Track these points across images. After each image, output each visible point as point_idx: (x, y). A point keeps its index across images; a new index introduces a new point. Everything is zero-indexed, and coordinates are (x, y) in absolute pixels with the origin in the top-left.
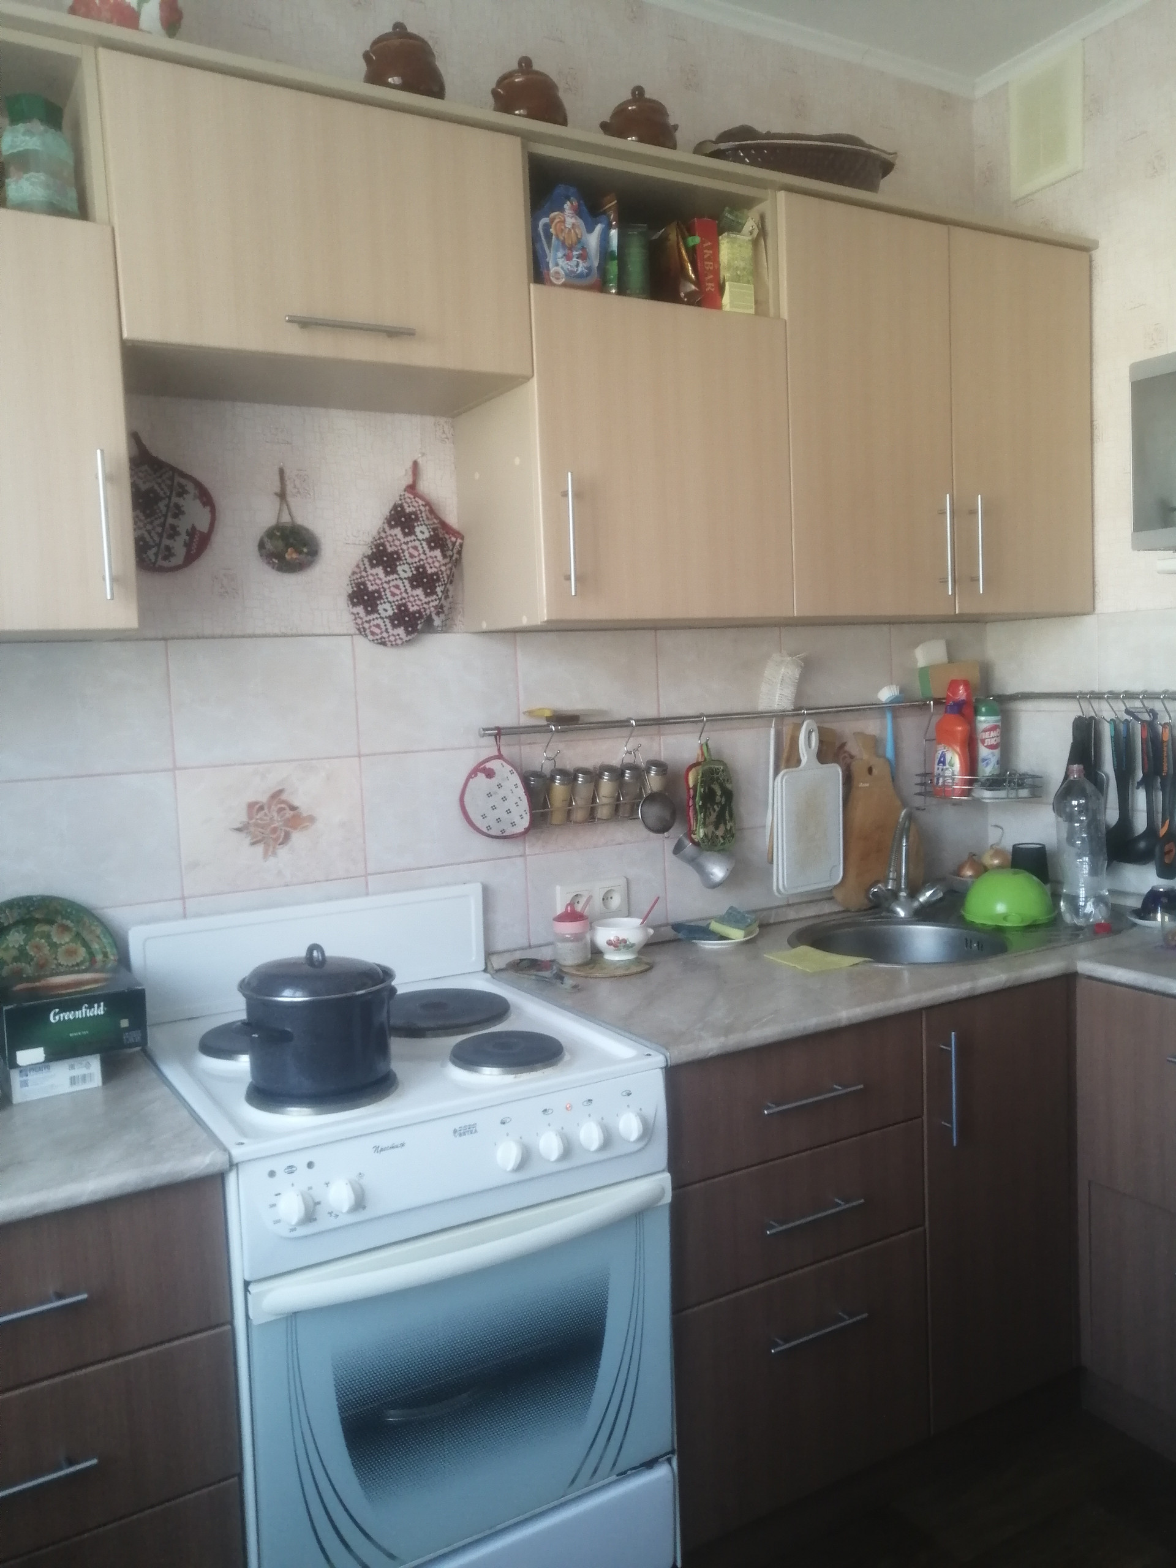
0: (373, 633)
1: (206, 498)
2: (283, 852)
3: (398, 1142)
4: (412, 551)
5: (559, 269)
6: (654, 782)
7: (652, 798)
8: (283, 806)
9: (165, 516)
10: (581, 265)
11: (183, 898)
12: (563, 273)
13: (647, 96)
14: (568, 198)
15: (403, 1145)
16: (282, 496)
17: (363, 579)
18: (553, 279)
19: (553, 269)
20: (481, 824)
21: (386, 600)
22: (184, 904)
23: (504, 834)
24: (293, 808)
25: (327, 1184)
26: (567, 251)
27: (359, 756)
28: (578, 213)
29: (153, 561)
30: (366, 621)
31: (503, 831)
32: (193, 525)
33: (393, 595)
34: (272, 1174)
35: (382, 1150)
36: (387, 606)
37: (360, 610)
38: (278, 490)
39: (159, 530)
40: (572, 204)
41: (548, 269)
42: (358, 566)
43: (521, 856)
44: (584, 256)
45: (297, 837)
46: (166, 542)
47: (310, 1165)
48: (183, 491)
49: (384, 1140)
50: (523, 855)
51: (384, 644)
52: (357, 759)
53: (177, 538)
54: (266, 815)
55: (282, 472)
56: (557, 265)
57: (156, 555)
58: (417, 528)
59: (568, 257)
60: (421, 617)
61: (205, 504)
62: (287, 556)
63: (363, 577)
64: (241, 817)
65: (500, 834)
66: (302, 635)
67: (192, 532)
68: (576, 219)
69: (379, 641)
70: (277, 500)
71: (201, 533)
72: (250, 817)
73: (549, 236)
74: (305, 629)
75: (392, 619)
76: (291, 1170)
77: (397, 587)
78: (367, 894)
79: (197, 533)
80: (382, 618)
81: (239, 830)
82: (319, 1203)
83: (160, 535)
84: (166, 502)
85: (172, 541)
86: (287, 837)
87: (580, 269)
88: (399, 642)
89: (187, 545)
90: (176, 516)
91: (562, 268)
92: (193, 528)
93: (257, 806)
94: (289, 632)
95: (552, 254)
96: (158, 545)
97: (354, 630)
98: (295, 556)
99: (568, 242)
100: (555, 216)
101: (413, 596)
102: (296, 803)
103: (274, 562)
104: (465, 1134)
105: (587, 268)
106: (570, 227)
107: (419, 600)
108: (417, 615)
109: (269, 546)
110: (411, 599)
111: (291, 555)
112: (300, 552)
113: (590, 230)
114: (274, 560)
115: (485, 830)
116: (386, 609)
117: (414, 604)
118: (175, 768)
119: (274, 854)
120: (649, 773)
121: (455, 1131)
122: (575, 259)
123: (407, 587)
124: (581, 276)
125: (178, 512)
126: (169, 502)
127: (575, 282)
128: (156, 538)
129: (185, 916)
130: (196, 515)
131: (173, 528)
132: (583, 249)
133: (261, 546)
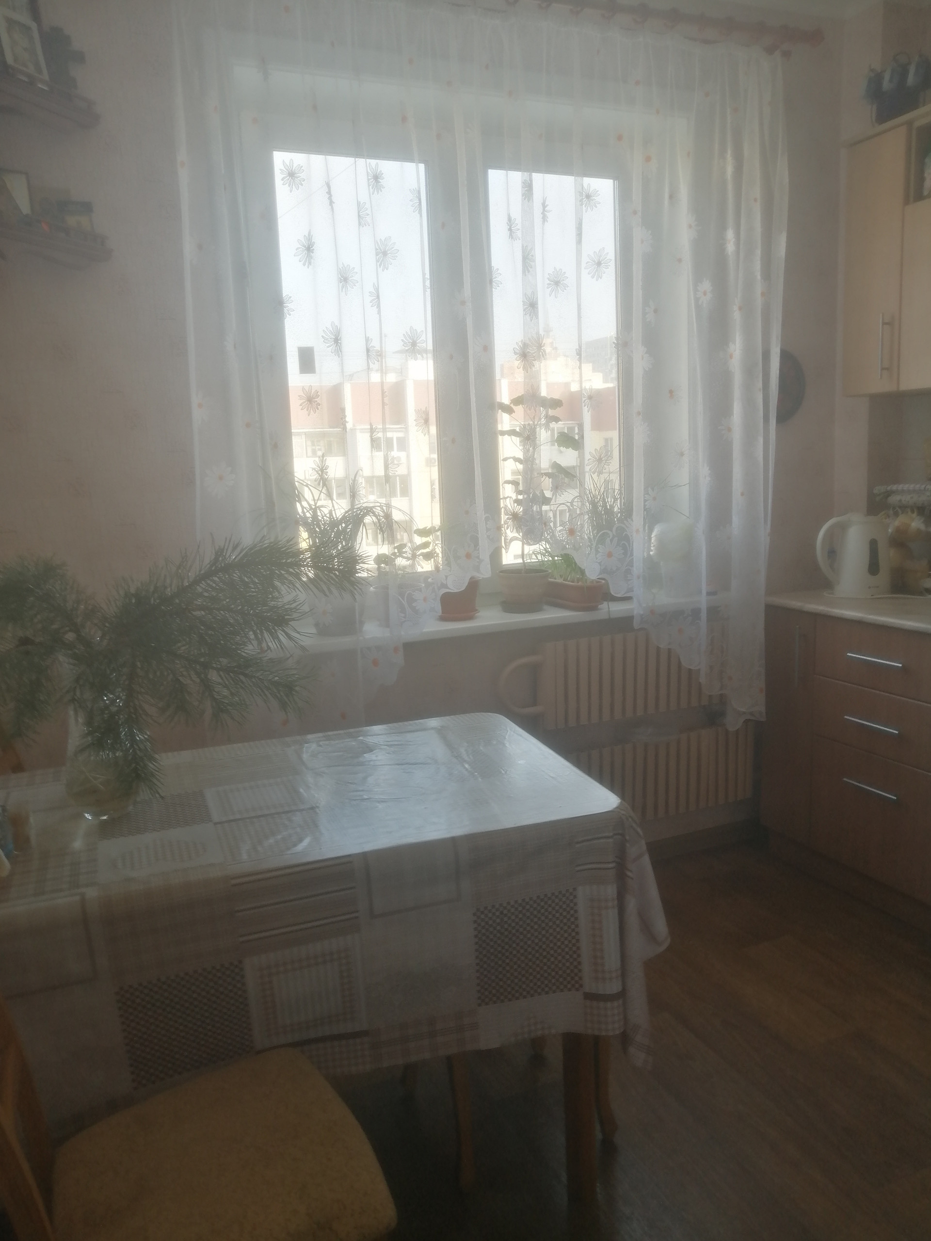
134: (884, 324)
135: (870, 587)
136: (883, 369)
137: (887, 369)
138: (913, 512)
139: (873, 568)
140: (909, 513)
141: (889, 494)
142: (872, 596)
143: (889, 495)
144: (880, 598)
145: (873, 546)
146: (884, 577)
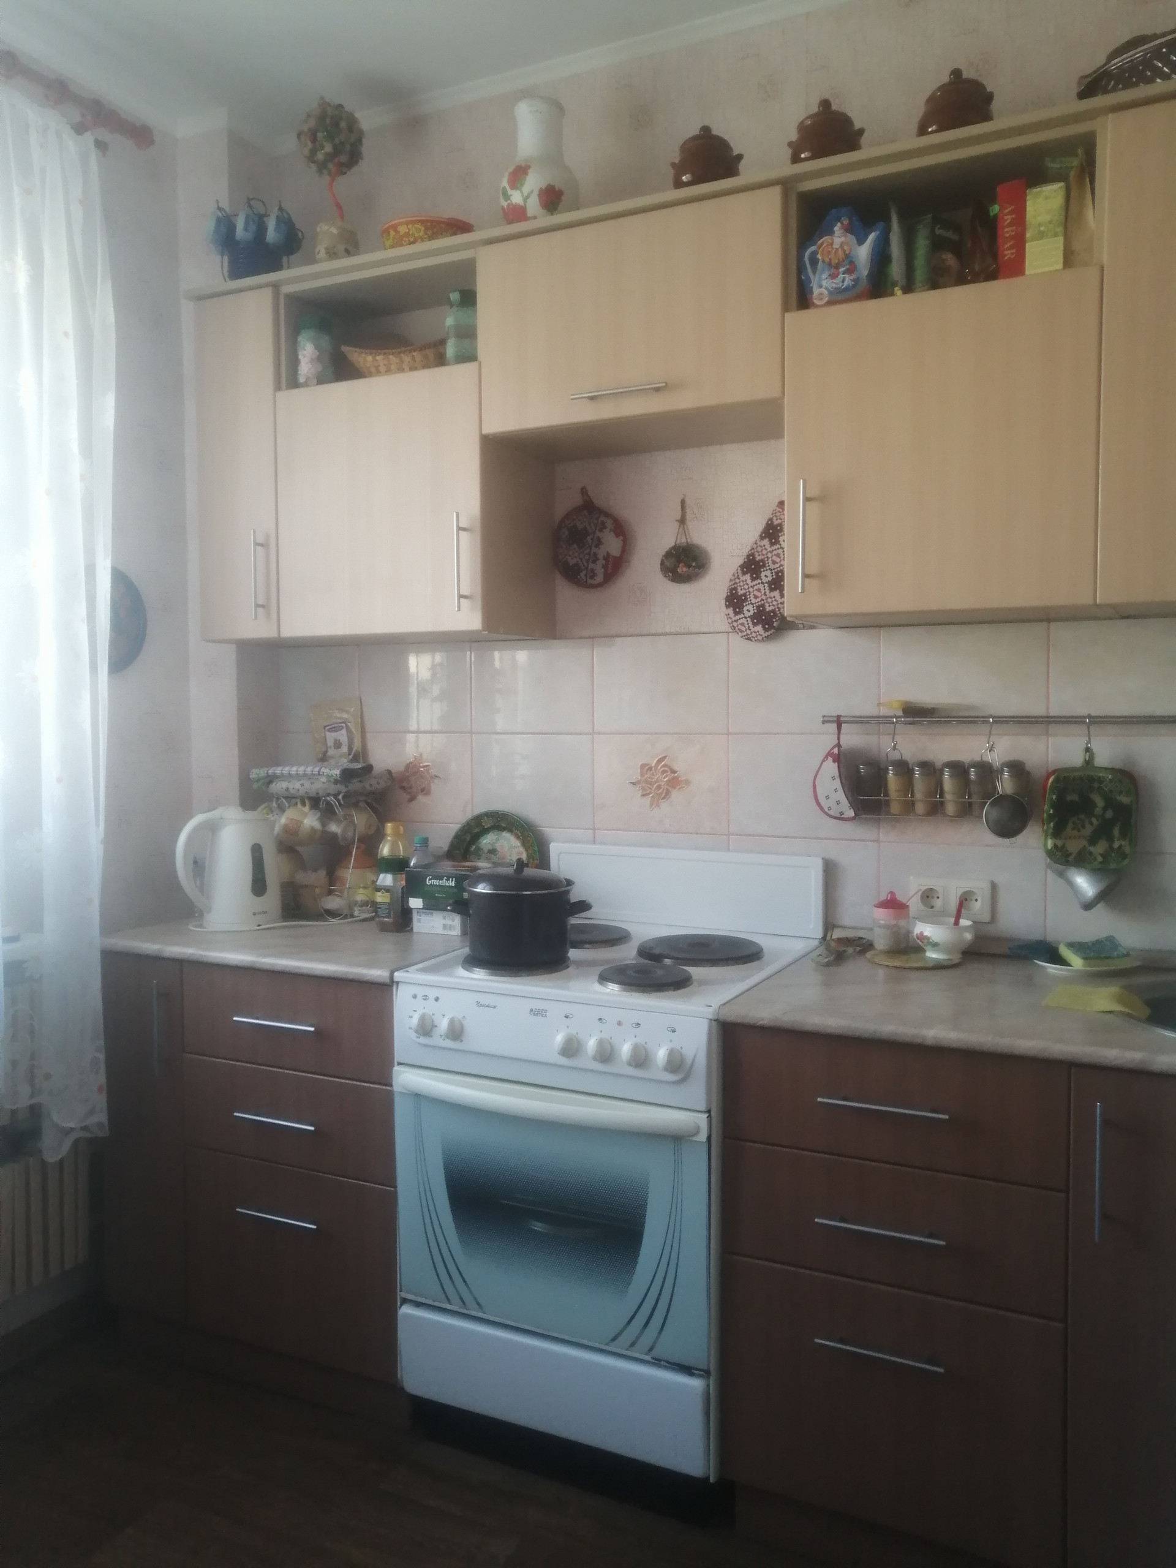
0: (741, 631)
1: (621, 530)
2: (665, 806)
3: (492, 1004)
4: (775, 558)
5: (823, 290)
6: (1005, 785)
7: (1000, 800)
8: (666, 769)
9: (591, 547)
10: (847, 279)
11: (594, 829)
12: (826, 292)
13: (965, 76)
14: (839, 220)
15: (495, 1007)
16: (682, 521)
17: (736, 586)
18: (815, 301)
19: (816, 291)
20: (825, 804)
21: (750, 602)
22: (594, 833)
23: (842, 816)
24: (674, 772)
25: (444, 1015)
26: (833, 270)
27: (728, 734)
28: (849, 230)
29: (585, 580)
30: (735, 621)
31: (842, 813)
32: (608, 552)
33: (756, 597)
34: (415, 997)
35: (481, 1006)
36: (750, 607)
37: (730, 611)
38: (678, 516)
39: (587, 557)
40: (842, 223)
41: (812, 292)
42: (734, 575)
43: (874, 841)
44: (852, 269)
45: (675, 794)
46: (591, 566)
47: (437, 999)
48: (603, 527)
49: (485, 999)
50: (877, 841)
51: (749, 639)
52: (726, 736)
53: (597, 562)
54: (653, 774)
55: (683, 502)
56: (821, 286)
57: (586, 576)
58: (781, 538)
59: (833, 276)
60: (775, 615)
61: (617, 535)
62: (679, 570)
63: (737, 583)
64: (637, 776)
65: (839, 815)
66: (691, 634)
67: (607, 557)
68: (846, 237)
69: (746, 637)
70: (677, 524)
71: (614, 557)
72: (642, 775)
73: (814, 262)
74: (694, 629)
75: (752, 617)
76: (425, 998)
77: (759, 590)
78: (729, 850)
79: (611, 557)
80: (746, 618)
81: (634, 784)
82: (436, 1026)
83: (588, 561)
84: (591, 536)
85: (594, 565)
86: (668, 793)
87: (846, 283)
88: (760, 638)
89: (605, 567)
90: (597, 546)
91: (826, 288)
92: (608, 554)
93: (647, 767)
94: (683, 631)
95: (817, 278)
96: (587, 568)
97: (728, 628)
98: (685, 569)
99: (835, 261)
100: (825, 240)
101: (770, 598)
102: (676, 768)
103: (669, 576)
104: (537, 1015)
105: (854, 280)
106: (837, 247)
107: (776, 600)
108: (772, 614)
109: (667, 563)
110: (769, 600)
111: (682, 569)
112: (689, 566)
113: (861, 242)
114: (669, 574)
115: (826, 810)
116: (749, 610)
117: (771, 604)
118: (593, 733)
119: (658, 806)
120: (1002, 774)
121: (531, 1010)
122: (841, 276)
123: (766, 590)
124: (847, 289)
125: (599, 543)
126: (594, 537)
127: (840, 297)
128: (586, 564)
129: (594, 843)
130: (612, 545)
131: (595, 554)
132: (852, 263)
133: (662, 563)
134: (257, 544)
135: (254, 914)
136: (257, 606)
137: (263, 606)
138: (304, 804)
139: (259, 886)
140: (299, 805)
141: (270, 780)
142: (259, 926)
143: (270, 782)
144: (268, 929)
145: (257, 852)
146: (273, 898)
